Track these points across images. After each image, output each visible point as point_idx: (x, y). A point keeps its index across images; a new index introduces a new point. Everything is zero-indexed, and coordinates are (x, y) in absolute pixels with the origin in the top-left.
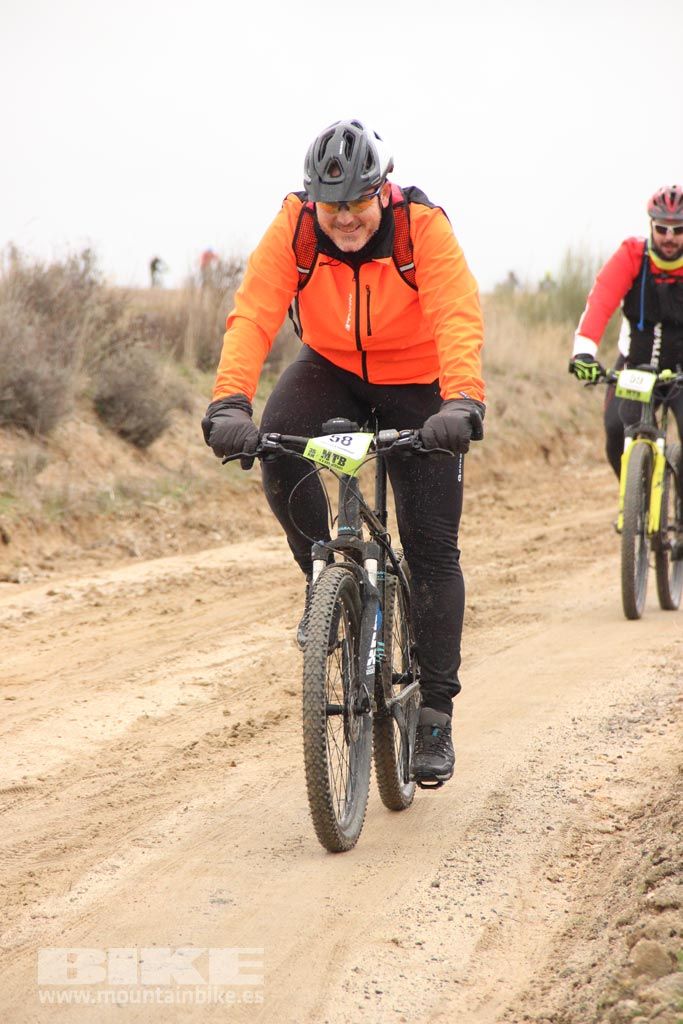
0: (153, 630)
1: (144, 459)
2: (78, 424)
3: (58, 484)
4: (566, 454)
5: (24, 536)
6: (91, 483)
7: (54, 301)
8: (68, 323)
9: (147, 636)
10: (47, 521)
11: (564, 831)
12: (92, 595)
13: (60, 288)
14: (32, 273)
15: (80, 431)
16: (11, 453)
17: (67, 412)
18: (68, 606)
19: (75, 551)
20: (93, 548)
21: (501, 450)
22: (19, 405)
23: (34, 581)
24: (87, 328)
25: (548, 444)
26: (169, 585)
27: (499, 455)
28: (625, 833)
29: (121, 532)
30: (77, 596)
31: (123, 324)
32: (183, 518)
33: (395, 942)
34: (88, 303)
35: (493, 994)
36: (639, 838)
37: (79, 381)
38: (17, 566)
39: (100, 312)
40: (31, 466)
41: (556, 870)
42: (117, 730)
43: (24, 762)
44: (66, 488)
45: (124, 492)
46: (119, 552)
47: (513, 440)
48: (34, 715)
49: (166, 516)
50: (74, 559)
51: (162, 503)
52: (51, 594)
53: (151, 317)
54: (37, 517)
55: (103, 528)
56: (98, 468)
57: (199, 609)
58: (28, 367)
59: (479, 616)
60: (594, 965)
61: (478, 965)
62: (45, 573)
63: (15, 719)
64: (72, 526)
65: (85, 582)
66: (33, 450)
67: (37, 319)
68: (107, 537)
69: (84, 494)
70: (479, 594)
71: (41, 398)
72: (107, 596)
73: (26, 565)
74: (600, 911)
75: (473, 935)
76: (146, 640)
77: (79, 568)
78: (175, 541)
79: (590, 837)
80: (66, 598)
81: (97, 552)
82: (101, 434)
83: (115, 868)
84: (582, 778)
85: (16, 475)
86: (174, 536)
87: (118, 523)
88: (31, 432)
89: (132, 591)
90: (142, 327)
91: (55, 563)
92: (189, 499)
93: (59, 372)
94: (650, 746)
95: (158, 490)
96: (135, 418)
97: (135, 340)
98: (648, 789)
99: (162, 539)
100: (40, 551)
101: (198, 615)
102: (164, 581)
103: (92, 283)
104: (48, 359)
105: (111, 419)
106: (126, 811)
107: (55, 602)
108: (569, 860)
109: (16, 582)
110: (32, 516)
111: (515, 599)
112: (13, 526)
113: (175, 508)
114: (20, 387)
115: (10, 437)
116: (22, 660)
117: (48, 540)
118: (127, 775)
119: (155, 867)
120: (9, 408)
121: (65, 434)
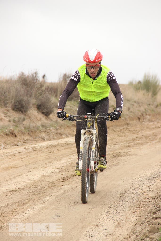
1: (48, 119)
2: (33, 110)
3: (28, 124)
4: (144, 119)
5: (20, 135)
6: (35, 124)
7: (28, 83)
8: (31, 88)
9: (46, 157)
10: (25, 132)
11: (137, 202)
12: (34, 148)
13: (29, 80)
15: (33, 112)
16: (18, 117)
17: (31, 108)
18: (29, 151)
19: (31, 139)
20: (36, 138)
22: (19, 106)
23: (22, 145)
24: (35, 89)
25: (139, 117)
26: (52, 146)
27: (128, 119)
28: (151, 202)
29: (42, 135)
30: (31, 149)
31: (43, 88)
32: (56, 132)
33: (97, 225)
34: (36, 84)
35: (118, 237)
36: (154, 203)
37: (33, 101)
38: (18, 142)
39: (39, 86)
40: (22, 120)
41: (135, 210)
42: (37, 178)
43: (16, 185)
44: (30, 125)
45: (43, 126)
46: (41, 139)
47: (131, 116)
48: (19, 174)
49: (52, 131)
50: (31, 141)
51: (51, 128)
52: (25, 148)
53: (50, 87)
54: (23, 131)
55: (38, 134)
56: (37, 121)
57: (58, 152)
58: (22, 98)
59: (121, 154)
60: (141, 231)
61: (115, 231)
62: (25, 144)
63: (14, 175)
64: (31, 133)
65: (33, 146)
66: (22, 116)
67: (24, 87)
68: (39, 136)
69: (34, 126)
70: (122, 149)
71: (24, 105)
72: (38, 149)
73: (20, 142)
74: (144, 219)
75: (114, 224)
77: (32, 143)
78: (54, 137)
79: (143, 203)
80: (28, 149)
81: (36, 139)
82: (38, 113)
83: (34, 208)
84: (142, 190)
85: (18, 122)
86: (54, 136)
87: (41, 133)
88: (22, 112)
89: (43, 148)
90: (48, 89)
91: (27, 141)
92: (57, 128)
93: (29, 99)
94: (158, 183)
95: (51, 126)
96: (46, 109)
97: (46, 92)
98: (157, 192)
99: (51, 137)
100: (23, 139)
101: (57, 153)
102: (51, 145)
103: (37, 79)
104: (26, 96)
105: (40, 110)
106: (38, 196)
107: (26, 150)
108: (138, 208)
109: (18, 145)
111: (130, 151)
112: (17, 133)
113: (54, 130)
114: (20, 102)
115: (17, 113)
116: (17, 162)
117: (25, 136)
118: (39, 188)
119: (43, 208)
120: (17, 107)
121: (30, 113)
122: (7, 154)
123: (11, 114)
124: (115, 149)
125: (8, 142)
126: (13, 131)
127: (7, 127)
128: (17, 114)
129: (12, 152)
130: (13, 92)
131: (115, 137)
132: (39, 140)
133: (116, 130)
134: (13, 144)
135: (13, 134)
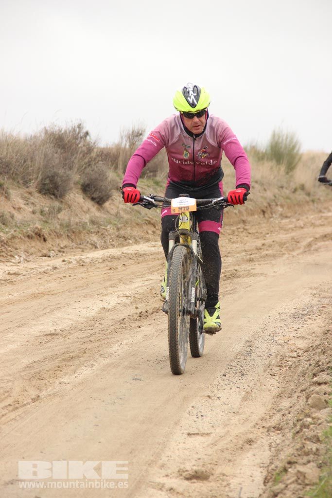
0: (106, 275)
1: (101, 209)
3: (66, 218)
4: (272, 214)
5: (52, 239)
6: (79, 218)
7: (66, 144)
8: (71, 153)
9: (103, 278)
10: (62, 233)
11: (276, 356)
12: (81, 262)
13: (68, 139)
14: (57, 133)
15: (76, 197)
16: (48, 205)
17: (71, 189)
18: (71, 266)
19: (73, 245)
20: (80, 244)
21: (246, 211)
22: (51, 186)
23: (56, 256)
24: (79, 156)
25: (265, 209)
26: (112, 259)
28: (301, 358)
29: (92, 238)
30: (74, 262)
31: (93, 155)
32: (117, 233)
33: (209, 397)
34: (80, 145)
35: (249, 418)
36: (307, 359)
37: (76, 177)
38: (49, 250)
39: (85, 149)
40: (56, 210)
41: (274, 371)
42: (92, 313)
43: (55, 324)
44: (70, 220)
45: (93, 222)
46: (91, 246)
47: (250, 207)
48: (58, 306)
49: (110, 232)
50: (73, 249)
51: (109, 227)
52: (64, 261)
54: (58, 231)
55: (84, 236)
56: (83, 213)
57: (124, 268)
58: (55, 170)
59: (238, 274)
60: (291, 407)
61: (242, 407)
62: (61, 254)
63: (51, 307)
64: (72, 235)
65: (77, 257)
66: (57, 204)
67: (59, 150)
68: (86, 240)
69: (77, 223)
70: (239, 266)
71: (60, 183)
72: (87, 262)
73: (53, 250)
74: (293, 387)
75: (240, 395)
76: (103, 279)
78: (114, 243)
79: (287, 359)
80: (70, 263)
81: (81, 246)
82: (84, 199)
83: (93, 365)
84: (283, 336)
85: (49, 214)
86: (113, 241)
87: (91, 234)
88: (56, 197)
89: (97, 261)
90: (101, 156)
91: (65, 250)
92: (119, 226)
93: (68, 173)
94: (311, 324)
95: (107, 222)
96: (98, 193)
97: (99, 161)
98: (311, 341)
99: (108, 242)
100: (59, 245)
101: (124, 270)
102: (110, 257)
103: (81, 138)
104: (63, 168)
105: (88, 193)
106: (97, 344)
107: (65, 264)
108: (279, 368)
109: (49, 257)
110: (55, 230)
111: (254, 267)
112: (48, 234)
113: (114, 229)
114: (52, 178)
115: (47, 198)
116: (53, 285)
117: (62, 241)
118: (97, 330)
119: (109, 365)
120: (46, 187)
121: (69, 198)
122: (32, 271)
123: (37, 201)
124: (226, 264)
125: (33, 250)
126: (41, 230)
127: (29, 223)
128: (48, 201)
129: (41, 267)
130: (39, 160)
131: (224, 244)
132: (86, 247)
133: (224, 232)
134: (40, 255)
135: (39, 236)
